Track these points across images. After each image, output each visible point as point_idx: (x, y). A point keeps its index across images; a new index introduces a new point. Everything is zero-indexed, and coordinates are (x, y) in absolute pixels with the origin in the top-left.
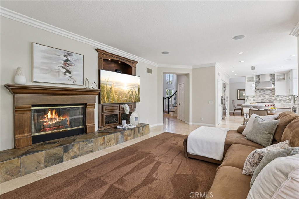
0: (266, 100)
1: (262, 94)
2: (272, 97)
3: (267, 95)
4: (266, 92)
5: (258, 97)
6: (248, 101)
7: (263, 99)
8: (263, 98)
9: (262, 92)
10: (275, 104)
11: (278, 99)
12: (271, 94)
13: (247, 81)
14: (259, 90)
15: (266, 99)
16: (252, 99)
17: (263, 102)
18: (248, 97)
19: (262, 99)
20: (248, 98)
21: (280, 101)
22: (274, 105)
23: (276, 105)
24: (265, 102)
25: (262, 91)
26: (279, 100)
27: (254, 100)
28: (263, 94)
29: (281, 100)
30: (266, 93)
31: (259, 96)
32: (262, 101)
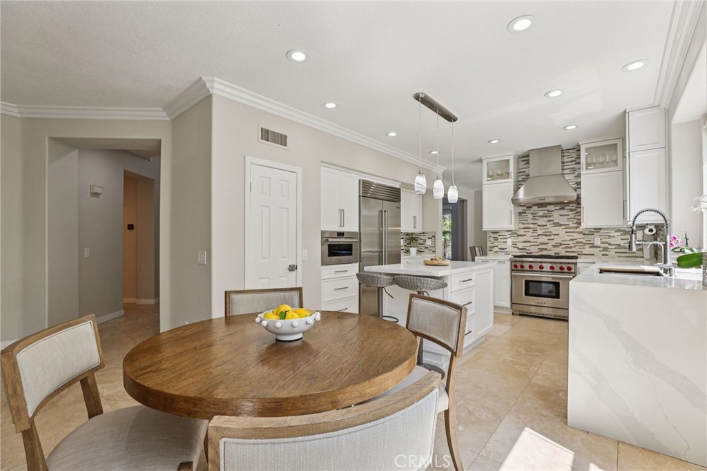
0: (554, 246)
1: (542, 221)
2: (576, 236)
3: (560, 228)
4: (557, 216)
5: (528, 234)
6: (496, 249)
7: (546, 244)
8: (544, 239)
9: (540, 217)
10: (576, 264)
11: (597, 242)
12: (571, 225)
13: (489, 176)
14: (532, 210)
15: (553, 243)
16: (509, 242)
17: (544, 253)
18: (496, 236)
19: (541, 244)
20: (496, 239)
21: (605, 249)
22: (572, 266)
23: (579, 265)
24: (553, 254)
25: (541, 213)
26: (599, 244)
27: (514, 244)
28: (544, 224)
29: (607, 245)
30: (556, 221)
31: (531, 230)
32: (541, 250)
